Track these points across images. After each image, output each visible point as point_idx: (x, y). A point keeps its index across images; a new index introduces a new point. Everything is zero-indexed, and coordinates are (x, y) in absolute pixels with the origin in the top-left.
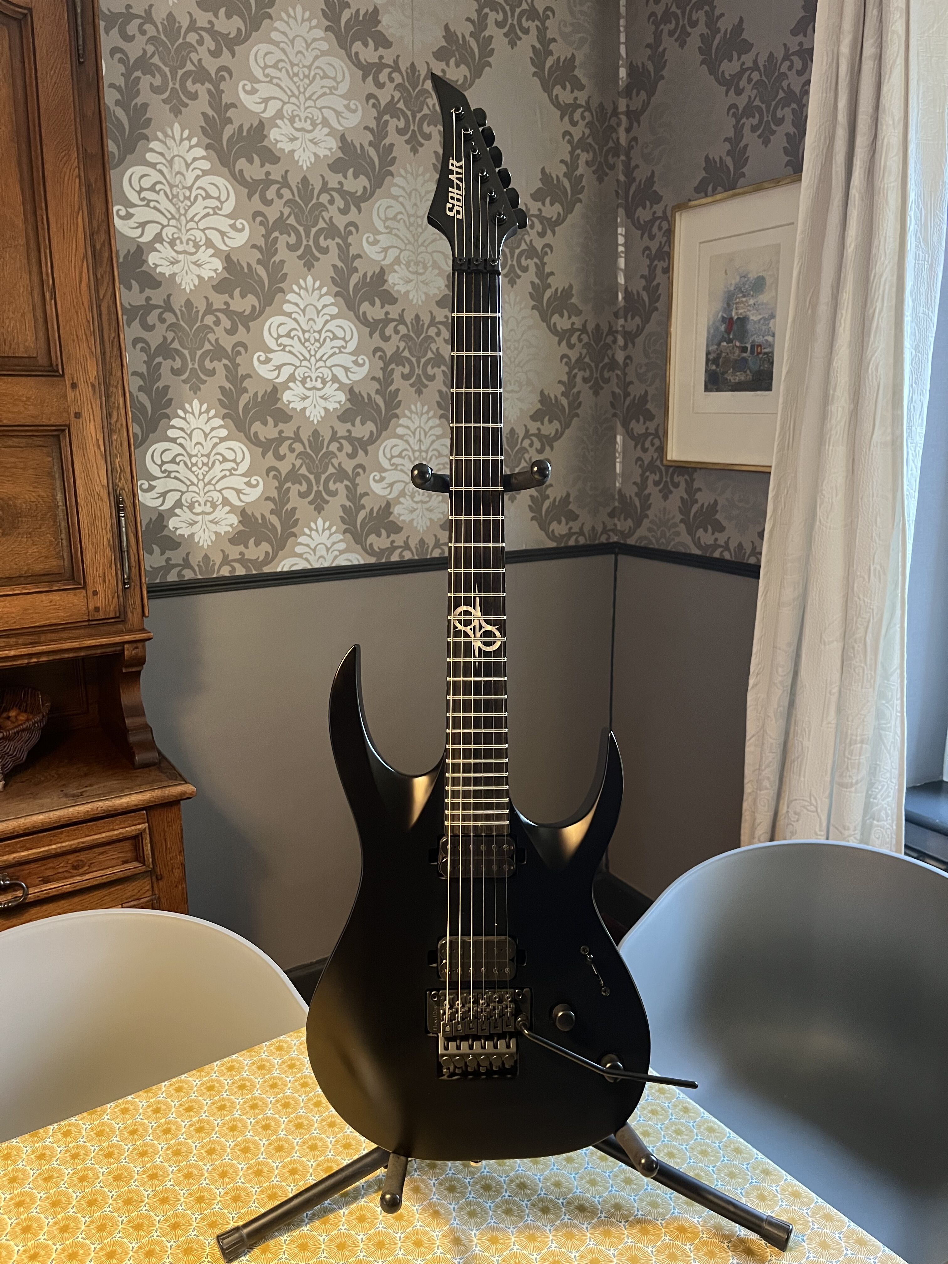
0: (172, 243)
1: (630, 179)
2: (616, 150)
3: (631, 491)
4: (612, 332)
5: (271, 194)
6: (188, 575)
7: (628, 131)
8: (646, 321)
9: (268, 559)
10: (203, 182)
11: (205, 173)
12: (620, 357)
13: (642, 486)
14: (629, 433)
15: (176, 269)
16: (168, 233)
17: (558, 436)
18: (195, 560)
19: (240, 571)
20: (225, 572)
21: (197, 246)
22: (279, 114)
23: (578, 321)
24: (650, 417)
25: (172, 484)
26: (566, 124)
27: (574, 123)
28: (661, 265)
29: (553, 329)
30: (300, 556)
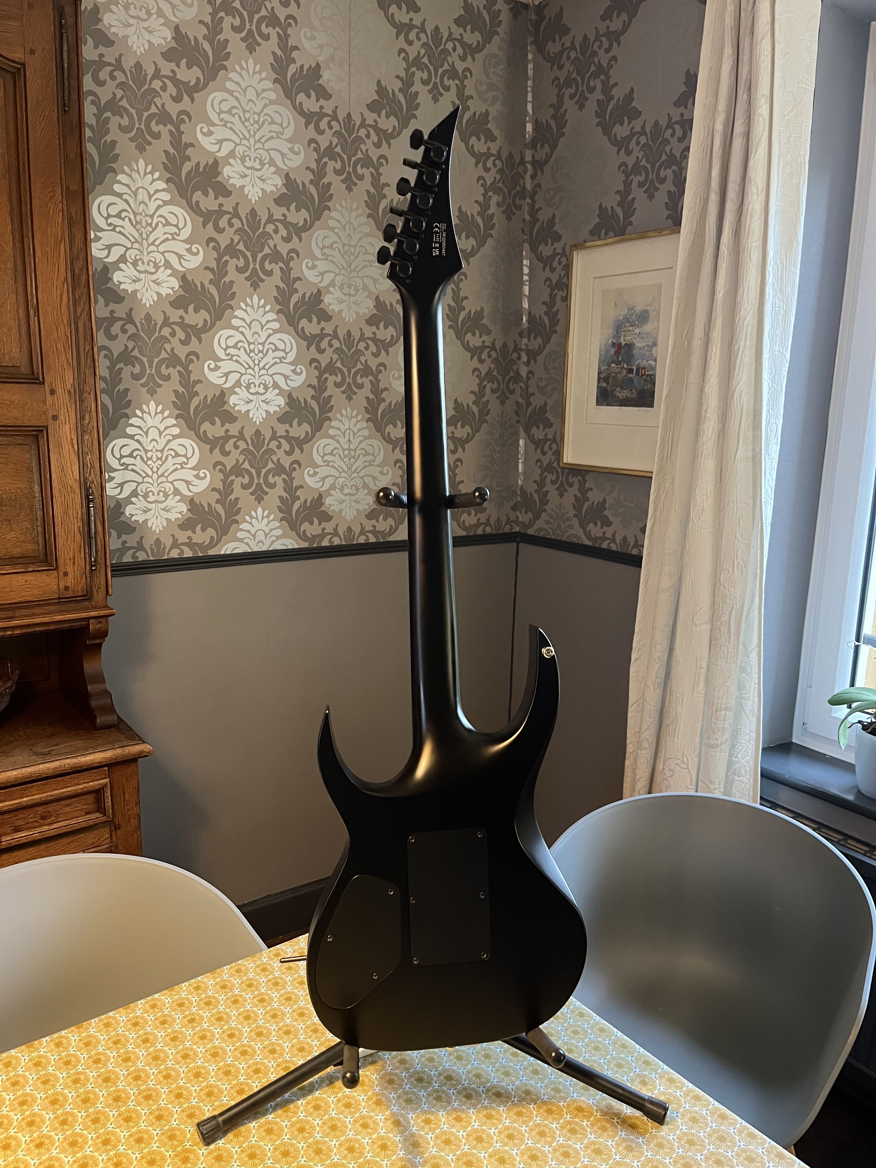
0: (135, 264)
1: (534, 219)
2: (522, 195)
3: (531, 488)
4: (517, 349)
5: (223, 222)
6: (142, 556)
7: (533, 177)
8: (547, 341)
9: (213, 543)
10: (164, 211)
11: (165, 203)
12: (524, 371)
13: (541, 484)
14: (531, 438)
15: (137, 286)
16: (131, 255)
17: (469, 439)
18: (148, 543)
19: (188, 553)
20: (175, 554)
21: (157, 267)
22: (232, 154)
23: (487, 339)
24: (549, 424)
25: (129, 475)
26: (480, 171)
27: (487, 170)
28: (560, 294)
29: (466, 347)
30: (241, 540)
